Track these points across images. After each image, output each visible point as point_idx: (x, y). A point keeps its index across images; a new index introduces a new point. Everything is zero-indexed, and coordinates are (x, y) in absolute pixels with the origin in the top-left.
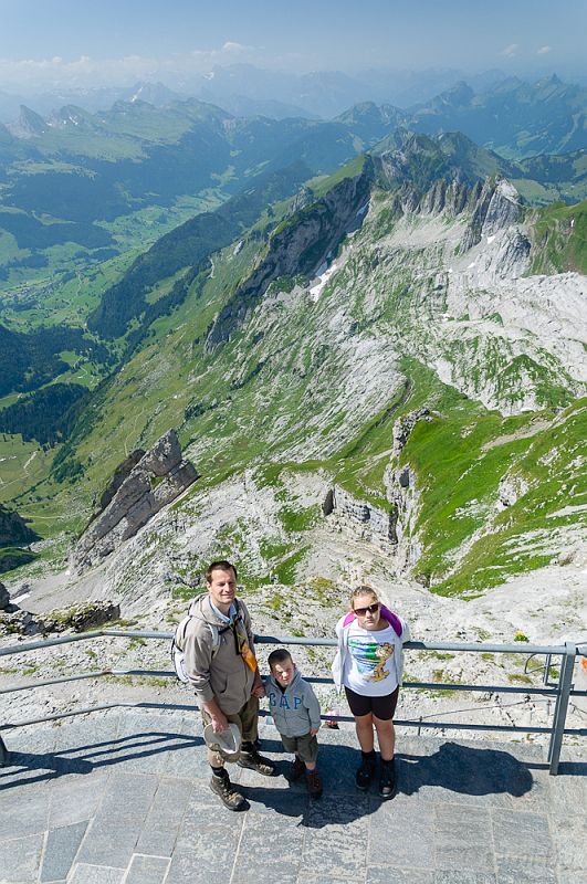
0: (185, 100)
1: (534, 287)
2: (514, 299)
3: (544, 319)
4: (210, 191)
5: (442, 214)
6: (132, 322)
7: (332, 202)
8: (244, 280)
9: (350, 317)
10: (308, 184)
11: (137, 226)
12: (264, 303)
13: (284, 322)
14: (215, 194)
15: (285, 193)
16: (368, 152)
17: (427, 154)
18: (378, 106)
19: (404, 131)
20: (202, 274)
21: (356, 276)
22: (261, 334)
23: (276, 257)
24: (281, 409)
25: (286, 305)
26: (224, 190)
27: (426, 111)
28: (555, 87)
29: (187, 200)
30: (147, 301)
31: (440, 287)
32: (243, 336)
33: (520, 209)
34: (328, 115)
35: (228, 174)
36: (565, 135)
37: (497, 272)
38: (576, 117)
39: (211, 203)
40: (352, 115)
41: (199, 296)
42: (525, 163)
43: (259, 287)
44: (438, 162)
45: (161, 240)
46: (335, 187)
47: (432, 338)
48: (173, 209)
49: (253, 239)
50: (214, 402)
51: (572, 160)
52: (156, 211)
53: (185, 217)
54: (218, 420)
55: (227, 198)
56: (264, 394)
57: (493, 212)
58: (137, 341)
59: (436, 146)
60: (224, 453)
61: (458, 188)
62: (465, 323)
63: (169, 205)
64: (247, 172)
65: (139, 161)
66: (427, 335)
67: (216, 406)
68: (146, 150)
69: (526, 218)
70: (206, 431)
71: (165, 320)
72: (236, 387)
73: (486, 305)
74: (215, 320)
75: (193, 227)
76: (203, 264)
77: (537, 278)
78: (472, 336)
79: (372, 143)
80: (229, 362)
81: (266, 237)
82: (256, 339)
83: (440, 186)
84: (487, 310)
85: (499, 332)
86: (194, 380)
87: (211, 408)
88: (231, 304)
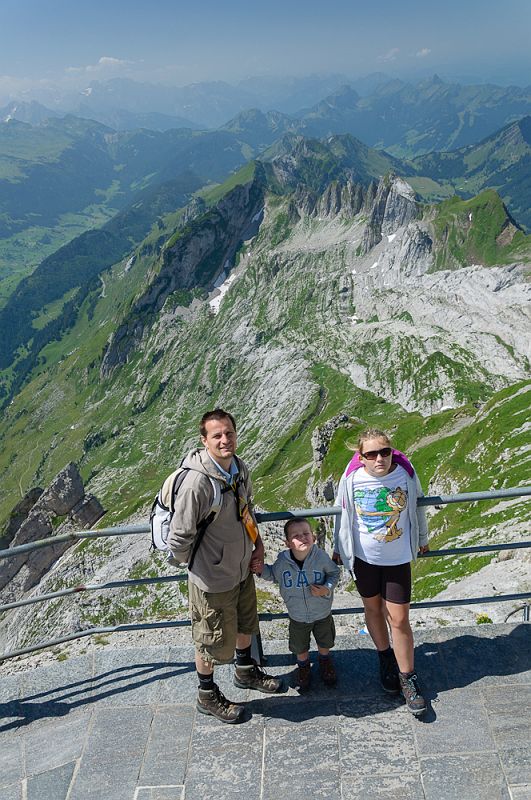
0: (63, 117)
1: (441, 283)
2: (423, 297)
3: (453, 314)
4: (95, 207)
5: (339, 215)
6: (19, 350)
7: (225, 210)
8: (138, 296)
9: (254, 328)
10: (199, 193)
11: (18, 248)
12: (162, 319)
13: (185, 338)
14: (102, 211)
15: (175, 204)
16: (258, 159)
17: (318, 157)
18: (263, 112)
19: (292, 135)
20: (92, 294)
21: (257, 284)
22: (161, 352)
23: (170, 270)
24: (189, 430)
25: (186, 319)
26: (110, 205)
27: (313, 115)
28: (438, 86)
29: (71, 218)
30: (34, 327)
31: (345, 290)
32: (142, 356)
33: (417, 206)
34: (214, 124)
35: (114, 189)
36: (453, 131)
37: (401, 270)
38: (461, 114)
39: (97, 219)
40: (238, 124)
41: (91, 318)
42: (417, 161)
43: (155, 303)
44: (330, 164)
45: (46, 262)
46: (227, 195)
47: (343, 342)
48: (57, 228)
49: (145, 253)
50: (115, 429)
51: (462, 156)
52: (38, 231)
53: (71, 236)
54: (121, 448)
55: (114, 213)
56: (169, 416)
57: (390, 210)
58: (26, 370)
59: (327, 149)
60: (131, 483)
61: (353, 188)
62: (375, 325)
63: (53, 224)
64: (133, 186)
65: (18, 181)
66: (337, 339)
67: (117, 433)
68: (24, 170)
69: (425, 214)
70: (109, 462)
71: (55, 346)
72: (139, 411)
73: (395, 304)
74: (109, 341)
75: (80, 245)
76: (92, 283)
77: (441, 273)
78: (384, 337)
79: (261, 150)
80: (129, 384)
81: (159, 250)
82: (156, 358)
83: (334, 188)
84: (395, 310)
85: (410, 331)
86: (91, 407)
87: (113, 436)
88: (126, 323)
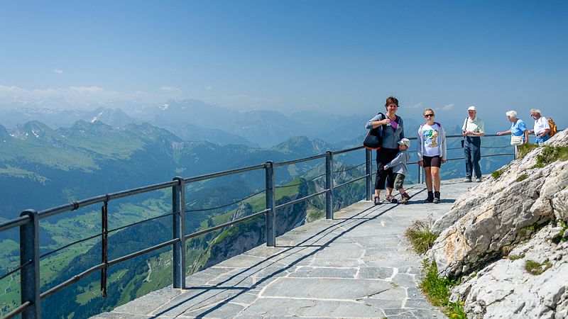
0: (140, 124)
4: (153, 201)
10: (248, 201)
11: (77, 228)
14: (158, 205)
16: (302, 177)
18: (310, 140)
29: (130, 207)
34: (266, 145)
39: (153, 212)
48: (115, 215)
49: (192, 246)
53: (127, 223)
55: (169, 208)
63: (113, 211)
68: (98, 162)
75: (135, 232)
81: (206, 245)
